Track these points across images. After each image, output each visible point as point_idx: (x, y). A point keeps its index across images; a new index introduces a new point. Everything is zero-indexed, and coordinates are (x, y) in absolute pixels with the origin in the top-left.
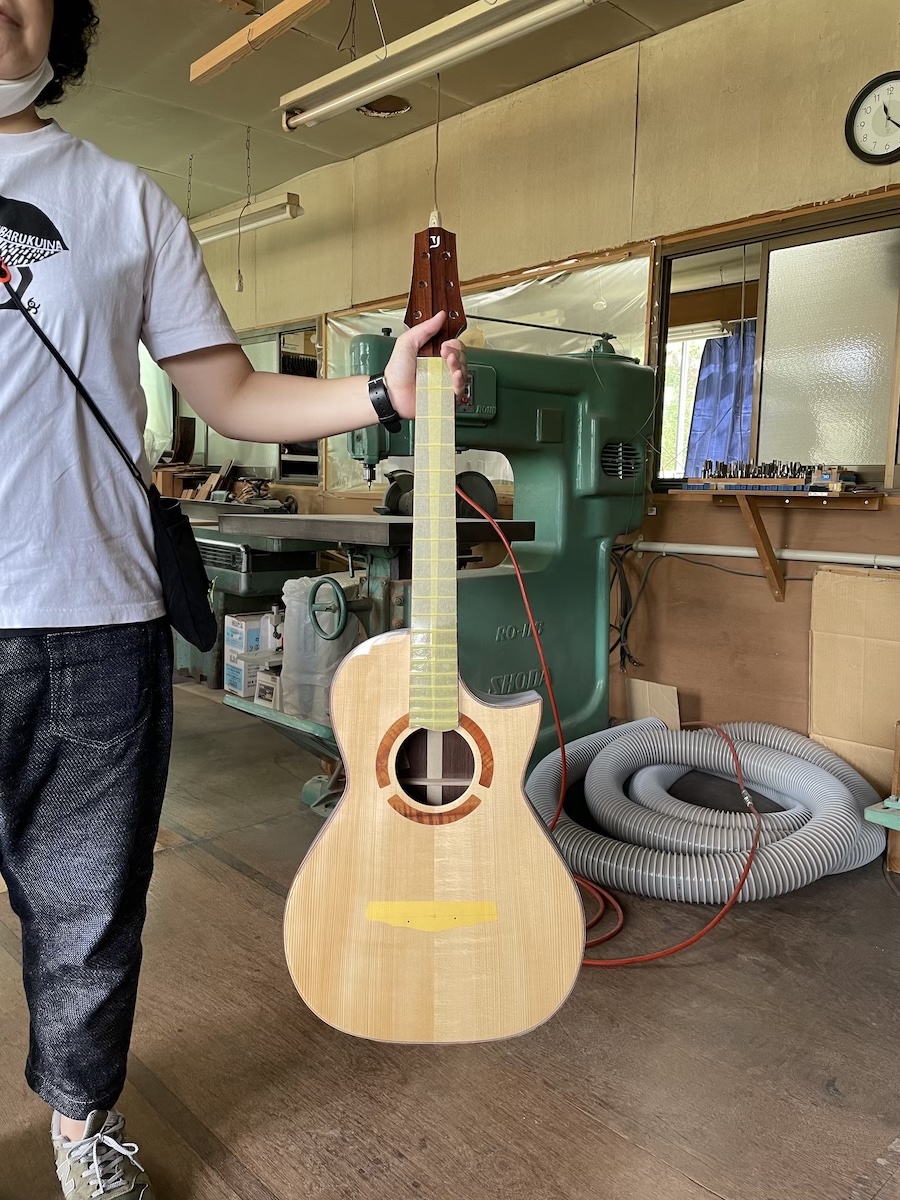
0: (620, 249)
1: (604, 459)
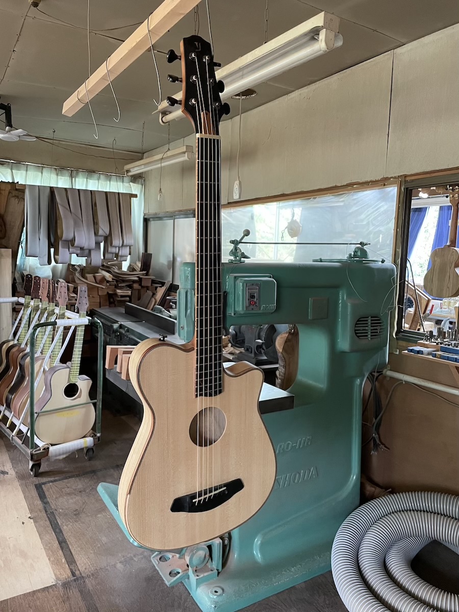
0: (378, 181)
1: (356, 329)
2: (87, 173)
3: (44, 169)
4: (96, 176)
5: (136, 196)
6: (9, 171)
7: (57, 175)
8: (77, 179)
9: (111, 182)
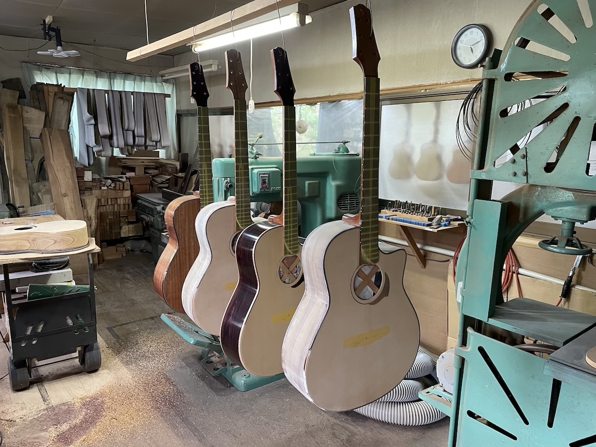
0: (358, 93)
1: (339, 202)
2: (124, 75)
3: (85, 73)
4: (132, 77)
5: (169, 96)
6: (54, 74)
7: (97, 77)
8: (115, 80)
9: (146, 83)
